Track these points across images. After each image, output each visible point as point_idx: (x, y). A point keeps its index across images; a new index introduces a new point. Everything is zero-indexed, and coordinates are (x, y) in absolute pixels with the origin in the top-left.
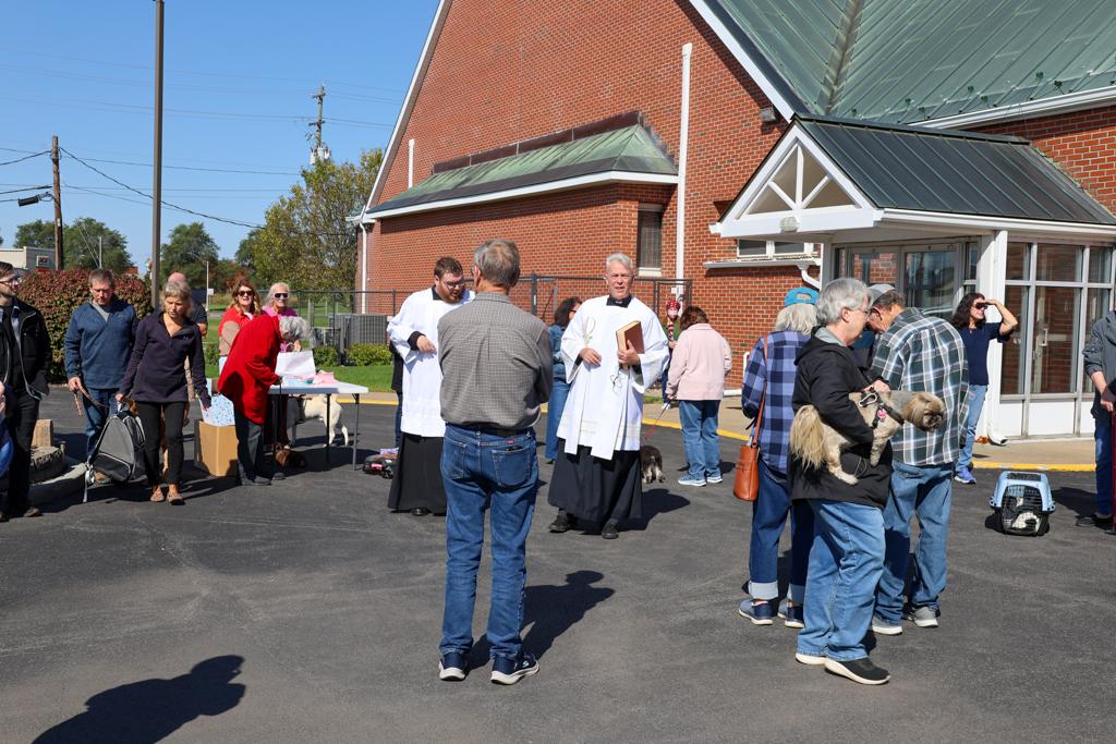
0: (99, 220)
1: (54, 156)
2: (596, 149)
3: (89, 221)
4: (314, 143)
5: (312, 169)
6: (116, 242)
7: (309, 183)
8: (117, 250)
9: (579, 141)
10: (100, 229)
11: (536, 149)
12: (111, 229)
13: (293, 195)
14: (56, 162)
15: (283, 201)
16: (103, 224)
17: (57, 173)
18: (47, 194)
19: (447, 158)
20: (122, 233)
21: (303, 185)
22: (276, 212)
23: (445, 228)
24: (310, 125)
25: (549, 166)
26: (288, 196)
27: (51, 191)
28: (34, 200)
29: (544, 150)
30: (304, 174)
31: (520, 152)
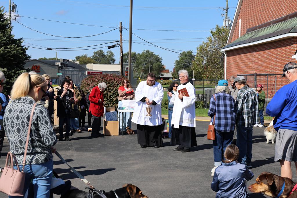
0: (151, 51)
1: (120, 30)
2: (291, 24)
3: (148, 51)
4: (225, 17)
5: (215, 30)
6: (158, 60)
7: (214, 36)
8: (159, 63)
9: (290, 20)
10: (152, 55)
11: (277, 23)
12: (156, 55)
13: (208, 41)
14: (121, 32)
15: (204, 43)
16: (153, 53)
17: (121, 36)
18: (118, 44)
19: (252, 26)
20: (160, 56)
21: (212, 36)
22: (201, 48)
23: (245, 54)
24: (223, 10)
25: (276, 30)
26: (206, 41)
27: (119, 43)
28: (113, 46)
29: (279, 23)
30: (212, 32)
31: (273, 24)
